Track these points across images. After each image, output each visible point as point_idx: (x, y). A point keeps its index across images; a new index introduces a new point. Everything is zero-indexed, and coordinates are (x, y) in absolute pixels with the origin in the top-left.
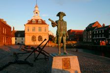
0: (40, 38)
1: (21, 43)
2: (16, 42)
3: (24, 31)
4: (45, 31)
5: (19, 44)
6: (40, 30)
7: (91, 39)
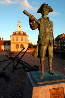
0: (22, 46)
1: (8, 50)
2: (4, 49)
3: (10, 41)
4: (26, 41)
5: (6, 50)
6: (22, 39)
7: (59, 47)
